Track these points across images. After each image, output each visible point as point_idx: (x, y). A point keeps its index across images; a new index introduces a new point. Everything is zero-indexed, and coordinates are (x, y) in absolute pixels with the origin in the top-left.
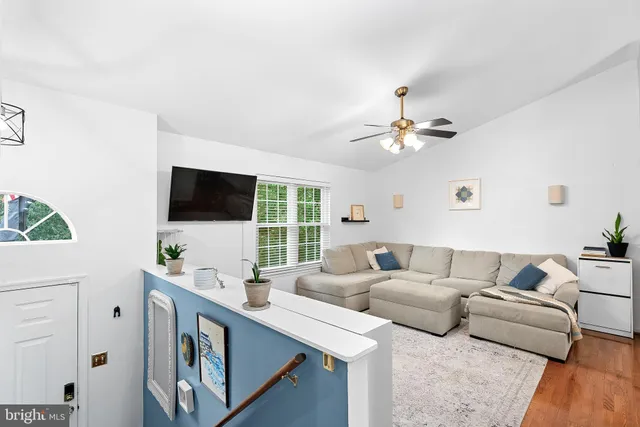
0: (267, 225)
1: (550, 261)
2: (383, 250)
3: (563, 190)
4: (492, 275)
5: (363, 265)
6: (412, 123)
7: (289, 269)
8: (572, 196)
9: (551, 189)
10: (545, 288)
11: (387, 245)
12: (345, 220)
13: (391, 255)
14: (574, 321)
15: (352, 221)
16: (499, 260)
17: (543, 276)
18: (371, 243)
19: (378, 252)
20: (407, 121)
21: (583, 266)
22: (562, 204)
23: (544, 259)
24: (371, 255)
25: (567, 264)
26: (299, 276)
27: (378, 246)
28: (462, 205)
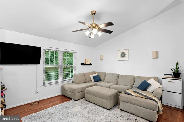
0: (49, 66)
1: (152, 79)
2: (96, 75)
3: (157, 53)
4: (132, 84)
5: (88, 80)
6: (97, 25)
7: (58, 82)
8: (160, 55)
9: (152, 52)
10: (150, 90)
11: (98, 73)
12: (82, 64)
13: (98, 76)
14: (160, 106)
15: (85, 64)
16: (134, 78)
17: (149, 85)
18: (93, 72)
19: (94, 75)
20: (95, 24)
21: (164, 81)
22: (156, 58)
23: (149, 78)
24: (91, 76)
25: (158, 81)
26: (62, 84)
27: (95, 73)
28: (122, 59)
